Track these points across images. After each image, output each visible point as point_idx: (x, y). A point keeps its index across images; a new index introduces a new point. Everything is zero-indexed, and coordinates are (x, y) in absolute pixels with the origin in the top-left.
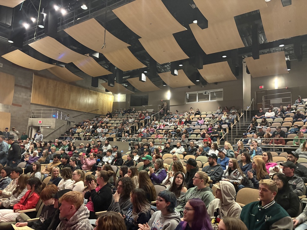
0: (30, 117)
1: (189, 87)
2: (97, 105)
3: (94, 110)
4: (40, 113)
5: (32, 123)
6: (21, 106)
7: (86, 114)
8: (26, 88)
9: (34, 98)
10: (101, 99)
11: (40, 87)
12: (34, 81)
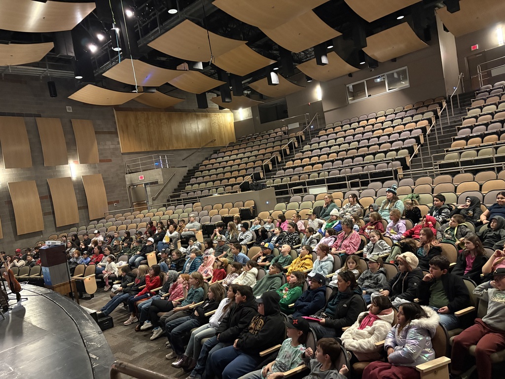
0: (127, 174)
1: (350, 75)
2: (211, 132)
3: (210, 142)
4: (138, 165)
5: (131, 181)
6: (110, 161)
7: (199, 151)
8: (110, 133)
9: (124, 144)
10: (215, 122)
11: (127, 127)
12: (118, 120)
